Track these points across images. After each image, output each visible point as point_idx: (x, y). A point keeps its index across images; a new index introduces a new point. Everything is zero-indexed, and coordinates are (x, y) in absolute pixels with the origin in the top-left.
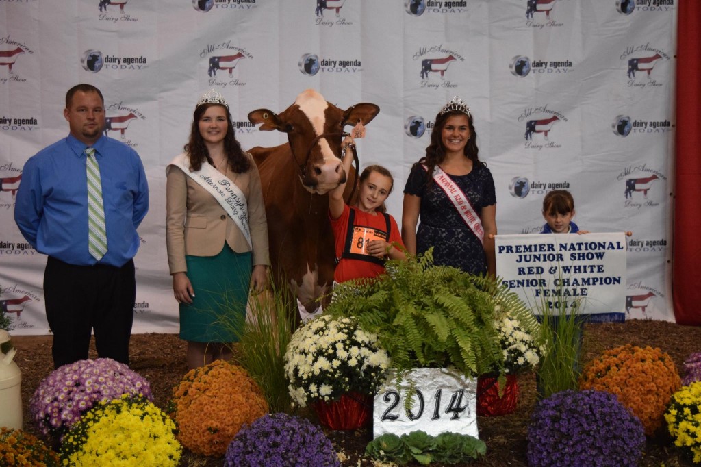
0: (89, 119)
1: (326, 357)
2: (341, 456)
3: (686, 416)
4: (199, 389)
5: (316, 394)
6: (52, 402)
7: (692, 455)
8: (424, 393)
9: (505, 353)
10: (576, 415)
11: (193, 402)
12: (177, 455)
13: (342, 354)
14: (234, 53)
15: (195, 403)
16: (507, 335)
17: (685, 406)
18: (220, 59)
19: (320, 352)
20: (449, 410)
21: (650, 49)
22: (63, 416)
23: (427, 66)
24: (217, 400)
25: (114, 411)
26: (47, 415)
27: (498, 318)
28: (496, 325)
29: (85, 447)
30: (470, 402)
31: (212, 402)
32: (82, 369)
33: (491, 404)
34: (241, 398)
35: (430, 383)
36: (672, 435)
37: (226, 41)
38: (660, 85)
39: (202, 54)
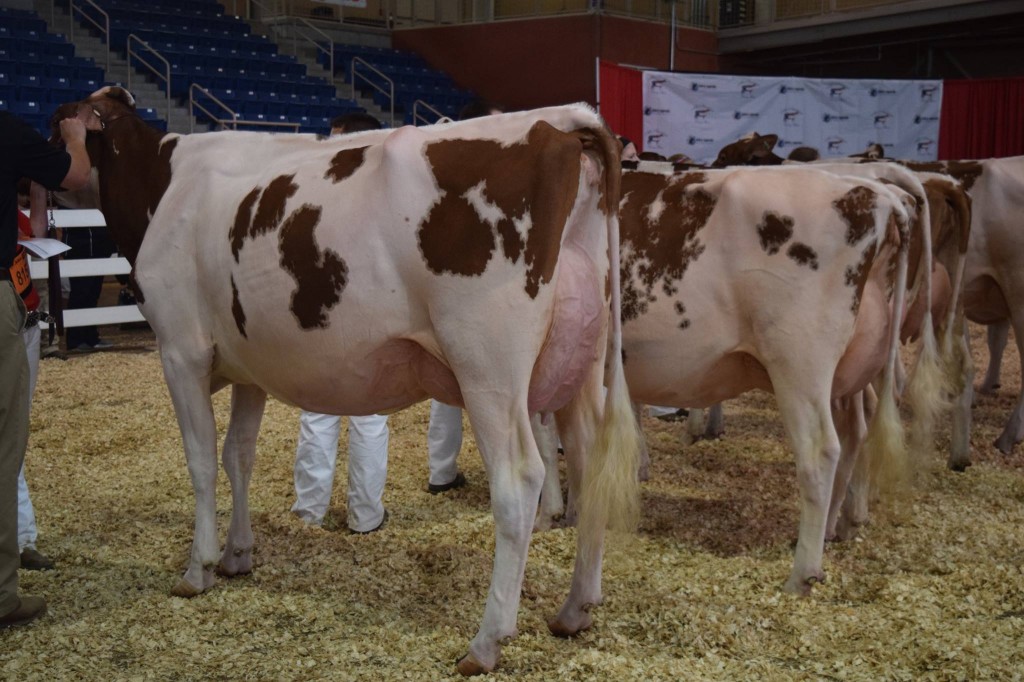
21: (927, 139)
38: (931, 154)
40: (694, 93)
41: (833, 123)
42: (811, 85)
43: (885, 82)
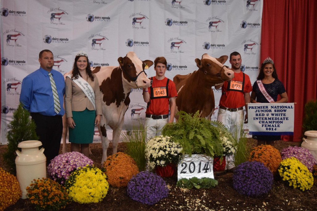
0: (49, 62)
1: (163, 150)
2: (169, 187)
3: (286, 170)
4: (114, 163)
5: (159, 164)
6: (58, 168)
7: (289, 183)
8: (195, 163)
9: (225, 148)
10: (251, 170)
11: (113, 168)
12: (108, 187)
13: (168, 149)
14: (102, 38)
15: (114, 168)
16: (225, 142)
17: (285, 166)
18: (97, 40)
19: (160, 149)
20: (204, 169)
21: (252, 41)
22: (62, 174)
23: (173, 45)
24: (122, 167)
25: (85, 171)
26: (56, 173)
27: (221, 136)
28: (221, 139)
29: (74, 184)
30: (211, 166)
31: (120, 168)
32: (68, 156)
33: (217, 167)
34: (130, 166)
35: (197, 160)
36: (281, 176)
37: (99, 33)
38: (255, 54)
39: (90, 38)
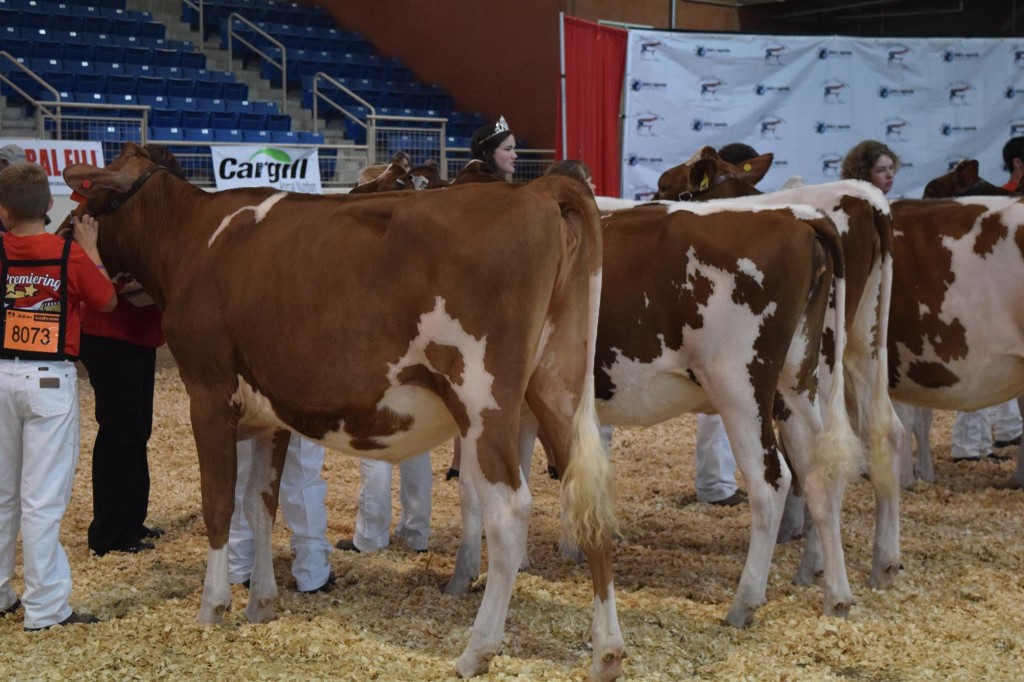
40: (700, 59)
41: (891, 98)
42: (862, 48)
43: (964, 41)
